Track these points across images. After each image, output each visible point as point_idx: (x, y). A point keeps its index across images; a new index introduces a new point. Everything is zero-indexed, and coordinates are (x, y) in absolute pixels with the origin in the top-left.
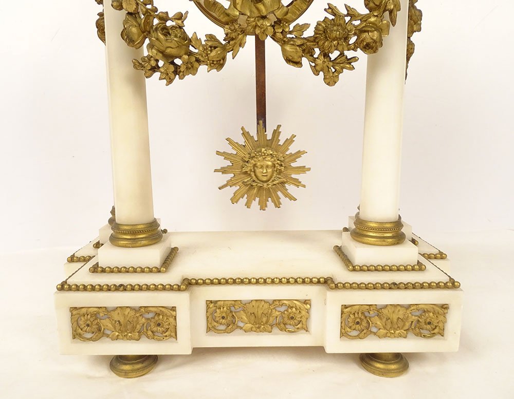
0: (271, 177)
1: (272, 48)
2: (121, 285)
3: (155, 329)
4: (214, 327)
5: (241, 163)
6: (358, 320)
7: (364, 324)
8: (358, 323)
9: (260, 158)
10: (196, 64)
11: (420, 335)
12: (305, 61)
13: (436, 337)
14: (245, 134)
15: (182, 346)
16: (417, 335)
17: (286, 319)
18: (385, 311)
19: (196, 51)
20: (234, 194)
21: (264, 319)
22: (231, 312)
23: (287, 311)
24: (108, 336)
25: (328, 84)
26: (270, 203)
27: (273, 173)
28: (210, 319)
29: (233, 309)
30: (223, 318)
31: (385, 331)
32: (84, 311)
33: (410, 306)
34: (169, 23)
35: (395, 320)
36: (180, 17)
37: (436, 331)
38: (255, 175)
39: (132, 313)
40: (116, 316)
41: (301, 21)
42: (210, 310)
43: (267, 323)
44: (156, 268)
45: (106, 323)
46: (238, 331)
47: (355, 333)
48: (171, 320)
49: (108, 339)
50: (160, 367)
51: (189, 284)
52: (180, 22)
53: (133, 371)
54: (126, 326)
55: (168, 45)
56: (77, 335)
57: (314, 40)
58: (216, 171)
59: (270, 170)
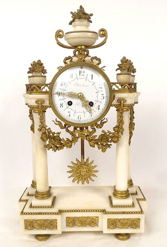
0: (86, 174)
1: (86, 142)
2: (40, 213)
3: (50, 226)
4: (68, 225)
5: (76, 170)
6: (113, 223)
7: (115, 224)
8: (113, 224)
9: (82, 169)
10: (63, 147)
11: (132, 228)
12: (96, 145)
13: (137, 228)
14: (77, 160)
15: (59, 231)
16: (131, 228)
17: (91, 223)
18: (121, 221)
19: (63, 143)
20: (74, 179)
21: (84, 223)
22: (74, 220)
23: (91, 220)
24: (36, 228)
25: (103, 152)
26: (85, 182)
27: (86, 173)
28: (67, 222)
29: (74, 219)
30: (71, 222)
31: (121, 227)
32: (29, 221)
33: (129, 219)
34: (55, 135)
35: (124, 223)
36: (59, 133)
37: (137, 226)
38: (80, 174)
39: (43, 221)
40: (38, 222)
41: (94, 134)
42: (67, 220)
43: (85, 224)
44: (50, 206)
45: (35, 224)
46: (76, 226)
47: (112, 227)
48: (55, 223)
49: (35, 229)
50: (51, 238)
51: (60, 212)
52: (58, 135)
53: (43, 239)
54: (41, 226)
55: (55, 143)
56: (26, 228)
57: (98, 140)
58: (67, 172)
59: (85, 173)
